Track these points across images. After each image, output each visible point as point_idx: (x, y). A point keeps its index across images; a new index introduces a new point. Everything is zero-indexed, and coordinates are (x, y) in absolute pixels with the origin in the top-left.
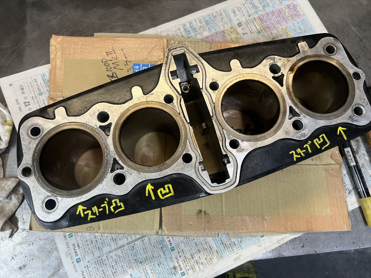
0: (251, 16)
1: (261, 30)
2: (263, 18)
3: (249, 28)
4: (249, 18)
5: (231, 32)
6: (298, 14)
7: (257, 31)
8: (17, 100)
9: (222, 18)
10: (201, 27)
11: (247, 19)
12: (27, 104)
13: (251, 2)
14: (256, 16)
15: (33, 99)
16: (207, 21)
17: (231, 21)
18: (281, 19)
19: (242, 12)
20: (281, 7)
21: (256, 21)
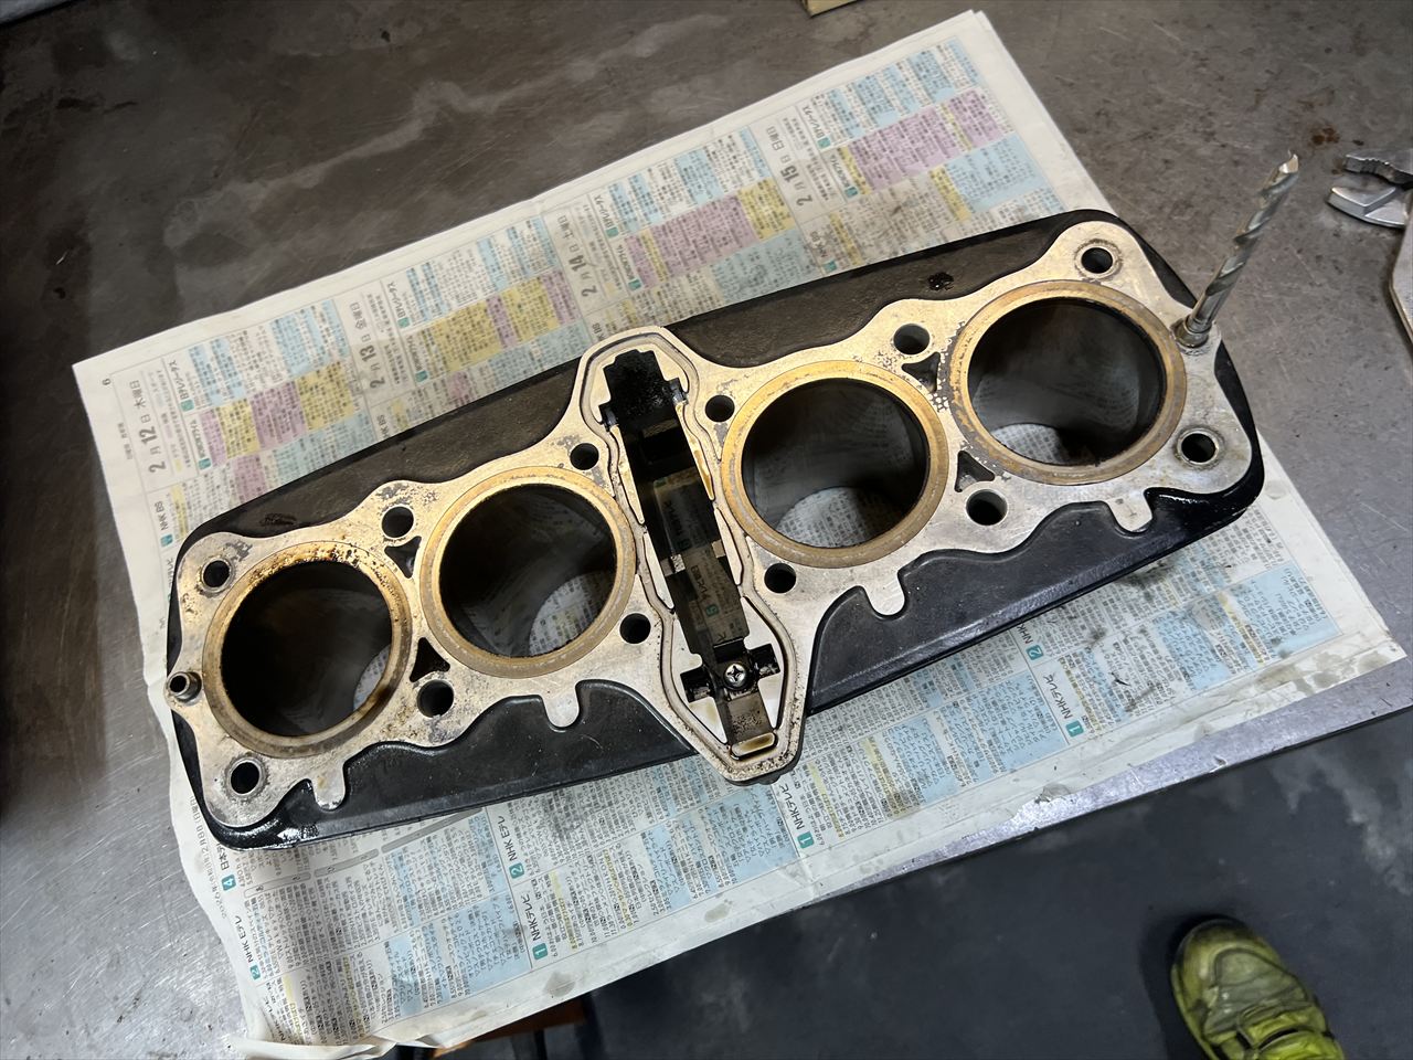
0: (829, 144)
1: (859, 185)
2: (869, 146)
3: (821, 180)
4: (823, 150)
5: (760, 198)
6: (986, 125)
7: (844, 189)
8: (120, 425)
9: (735, 157)
10: (667, 189)
11: (816, 153)
12: (148, 435)
13: (832, 102)
14: (845, 143)
15: (166, 421)
16: (685, 170)
17: (763, 165)
18: (928, 145)
19: (801, 132)
20: (932, 106)
21: (843, 158)
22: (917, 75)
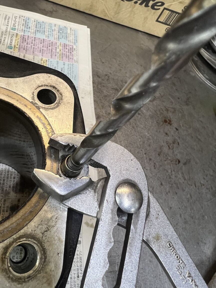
1: (15, 47)
2: (28, 39)
6: (70, 57)
7: (8, 45)
18: (47, 51)
20: (57, 41)
21: (16, 37)
22: (59, 31)
